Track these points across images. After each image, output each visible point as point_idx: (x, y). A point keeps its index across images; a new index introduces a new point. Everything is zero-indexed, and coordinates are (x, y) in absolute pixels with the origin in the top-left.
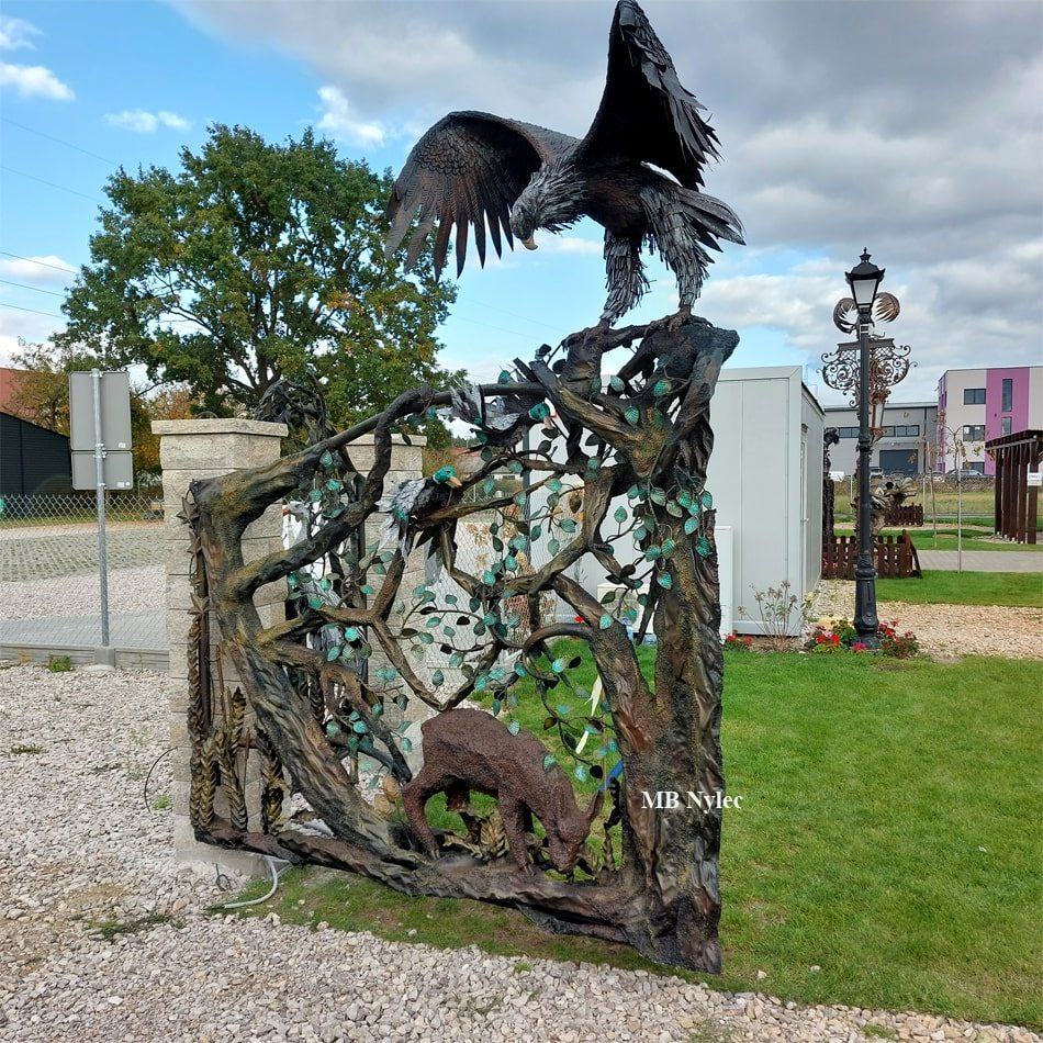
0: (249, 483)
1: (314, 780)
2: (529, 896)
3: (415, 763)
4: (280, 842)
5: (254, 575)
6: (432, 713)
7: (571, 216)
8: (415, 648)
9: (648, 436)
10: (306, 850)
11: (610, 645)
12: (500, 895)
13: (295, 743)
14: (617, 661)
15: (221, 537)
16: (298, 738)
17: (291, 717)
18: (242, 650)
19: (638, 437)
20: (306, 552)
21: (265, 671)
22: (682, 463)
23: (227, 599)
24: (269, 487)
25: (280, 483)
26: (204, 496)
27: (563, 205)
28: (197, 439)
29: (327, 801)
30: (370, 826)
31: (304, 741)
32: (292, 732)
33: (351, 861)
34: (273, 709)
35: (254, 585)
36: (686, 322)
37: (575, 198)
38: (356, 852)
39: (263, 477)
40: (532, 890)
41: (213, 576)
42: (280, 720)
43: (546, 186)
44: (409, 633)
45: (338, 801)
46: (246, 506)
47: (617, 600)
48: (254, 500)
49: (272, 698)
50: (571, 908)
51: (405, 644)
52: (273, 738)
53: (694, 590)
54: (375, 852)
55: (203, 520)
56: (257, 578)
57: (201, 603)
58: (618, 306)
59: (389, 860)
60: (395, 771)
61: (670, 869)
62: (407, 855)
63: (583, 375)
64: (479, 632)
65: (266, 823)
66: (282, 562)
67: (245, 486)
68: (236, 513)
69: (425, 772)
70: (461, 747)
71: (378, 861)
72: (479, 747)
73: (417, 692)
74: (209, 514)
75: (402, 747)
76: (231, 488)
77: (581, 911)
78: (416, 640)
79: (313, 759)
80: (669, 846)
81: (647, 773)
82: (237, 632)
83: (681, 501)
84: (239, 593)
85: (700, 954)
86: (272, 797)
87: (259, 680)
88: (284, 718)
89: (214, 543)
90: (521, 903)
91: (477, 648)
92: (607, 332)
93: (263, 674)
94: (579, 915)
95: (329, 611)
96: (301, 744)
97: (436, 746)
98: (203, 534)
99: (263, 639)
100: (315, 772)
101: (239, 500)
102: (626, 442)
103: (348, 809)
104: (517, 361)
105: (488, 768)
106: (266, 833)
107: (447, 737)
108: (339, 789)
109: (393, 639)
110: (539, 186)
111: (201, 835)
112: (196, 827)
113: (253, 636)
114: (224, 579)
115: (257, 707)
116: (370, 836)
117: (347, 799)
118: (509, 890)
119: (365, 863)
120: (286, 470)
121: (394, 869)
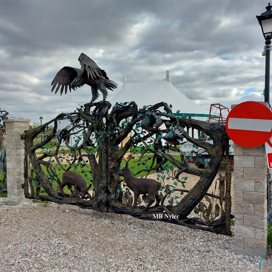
0: (34, 131)
1: (45, 185)
2: (78, 202)
3: (61, 180)
4: (39, 197)
5: (35, 147)
6: (64, 172)
7: (82, 84)
8: (61, 160)
9: (96, 121)
10: (43, 198)
11: (91, 158)
12: (73, 202)
13: (41, 178)
14: (92, 160)
15: (29, 141)
16: (42, 177)
17: (41, 174)
18: (33, 161)
19: (94, 122)
20: (43, 143)
21: (36, 165)
22: (100, 126)
23: (30, 152)
24: (37, 131)
25: (39, 131)
26: (27, 133)
27: (79, 83)
28: (22, 123)
30: (54, 193)
31: (43, 178)
32: (41, 176)
33: (50, 199)
34: (38, 172)
35: (35, 149)
36: (104, 102)
37: (82, 82)
38: (51, 197)
39: (36, 130)
40: (79, 201)
41: (28, 148)
42: (39, 174)
43: (77, 80)
44: (60, 157)
45: (48, 188)
46: (33, 135)
47: (93, 150)
48: (35, 134)
49: (38, 170)
50: (85, 204)
51: (60, 159)
52: (38, 177)
53: (102, 147)
54: (55, 197)
55: (26, 138)
56: (35, 148)
57: (26, 153)
58: (94, 99)
59: (57, 198)
60: (58, 182)
61: (100, 196)
62: (60, 197)
63: (87, 111)
64: (72, 157)
65: (37, 194)
66: (39, 145)
67: (33, 131)
68: (32, 136)
69: (63, 182)
70: (68, 177)
71: (55, 199)
72: (71, 177)
73: (62, 168)
74: (27, 137)
75: (59, 178)
76: (30, 132)
77: (86, 204)
78: (62, 159)
79: (44, 181)
80: (99, 192)
81: (96, 179)
82: (32, 158)
83: (100, 132)
84: (32, 151)
85: (104, 210)
86: (38, 189)
87: (35, 167)
88: (40, 174)
89: (28, 142)
90: (77, 204)
91: (72, 160)
92: (92, 104)
93: (36, 166)
94: (86, 205)
95: (48, 154)
96: (42, 178)
97: (64, 177)
98: (26, 140)
99: (36, 159)
100: (45, 183)
101: (32, 134)
102: (92, 122)
103: (50, 190)
104: (77, 109)
105: (72, 181)
106: (37, 195)
107: (66, 175)
108: (49, 186)
109: (58, 158)
110: (76, 80)
111: (26, 197)
112: (25, 195)
113: (35, 159)
114: (30, 149)
115: (35, 172)
116: (54, 194)
117: (50, 188)
118: (75, 201)
119: (53, 199)
120: (40, 128)
121: (58, 200)
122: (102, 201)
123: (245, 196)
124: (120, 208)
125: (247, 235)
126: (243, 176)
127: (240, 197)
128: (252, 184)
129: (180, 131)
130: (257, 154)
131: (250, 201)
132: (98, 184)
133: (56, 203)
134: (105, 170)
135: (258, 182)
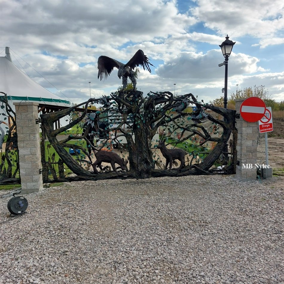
1: (74, 166)
4: (66, 179)
10: (73, 178)
11: (129, 137)
14: (130, 139)
15: (49, 125)
16: (70, 159)
19: (133, 107)
23: (52, 136)
24: (62, 115)
25: (65, 114)
26: (45, 117)
29: (77, 169)
31: (72, 160)
32: (68, 158)
34: (64, 155)
35: (56, 135)
41: (48, 132)
45: (79, 169)
49: (63, 153)
52: (65, 160)
55: (45, 122)
56: (60, 132)
57: (44, 138)
58: (125, 87)
59: (91, 176)
61: (140, 166)
65: (61, 176)
67: (56, 115)
68: (54, 120)
74: (47, 121)
76: (53, 115)
79: (74, 162)
93: (61, 149)
95: (74, 137)
98: (45, 124)
99: (61, 143)
100: (74, 164)
101: (55, 117)
102: (131, 107)
103: (81, 170)
108: (79, 167)
111: (45, 182)
112: (44, 180)
113: (58, 142)
114: (51, 132)
115: (61, 155)
116: (86, 173)
118: (115, 175)
119: (88, 178)
120: (66, 112)
121: (92, 178)
122: (143, 170)
123: (248, 149)
124: (161, 172)
125: (248, 170)
126: (247, 139)
127: (245, 150)
128: (251, 142)
129: (206, 114)
130: (254, 126)
131: (250, 152)
132: (138, 158)
133: (91, 180)
134: (145, 145)
135: (254, 141)
